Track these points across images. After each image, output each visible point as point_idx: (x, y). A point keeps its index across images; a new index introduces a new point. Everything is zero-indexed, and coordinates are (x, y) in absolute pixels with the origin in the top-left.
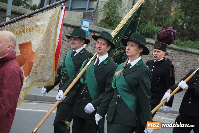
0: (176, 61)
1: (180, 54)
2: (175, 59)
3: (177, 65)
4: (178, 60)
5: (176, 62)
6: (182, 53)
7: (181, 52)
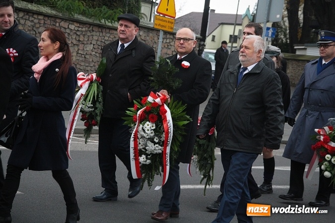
0: (85, 43)
1: (91, 31)
2: (84, 40)
3: (87, 50)
4: (88, 42)
6: (93, 29)
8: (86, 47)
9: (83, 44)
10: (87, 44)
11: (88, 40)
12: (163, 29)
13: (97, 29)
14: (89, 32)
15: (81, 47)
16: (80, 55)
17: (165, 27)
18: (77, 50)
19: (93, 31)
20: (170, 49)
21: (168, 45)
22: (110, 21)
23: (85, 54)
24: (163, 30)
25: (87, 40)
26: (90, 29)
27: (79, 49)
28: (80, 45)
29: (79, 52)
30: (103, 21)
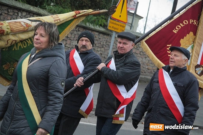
0: (72, 39)
1: (77, 31)
2: (71, 37)
3: (73, 45)
4: (74, 39)
5: (72, 41)
6: (79, 30)
7: (79, 28)
8: (72, 43)
9: (70, 40)
10: (73, 40)
11: (75, 37)
12: (116, 30)
13: (82, 29)
14: (75, 32)
15: (68, 42)
16: (67, 48)
17: (117, 29)
18: (65, 44)
19: (79, 31)
20: (138, 49)
21: (137, 47)
22: (93, 24)
23: (71, 47)
24: (115, 32)
25: (73, 37)
26: (76, 29)
27: (66, 43)
28: (68, 41)
29: (67, 46)
30: (88, 24)
